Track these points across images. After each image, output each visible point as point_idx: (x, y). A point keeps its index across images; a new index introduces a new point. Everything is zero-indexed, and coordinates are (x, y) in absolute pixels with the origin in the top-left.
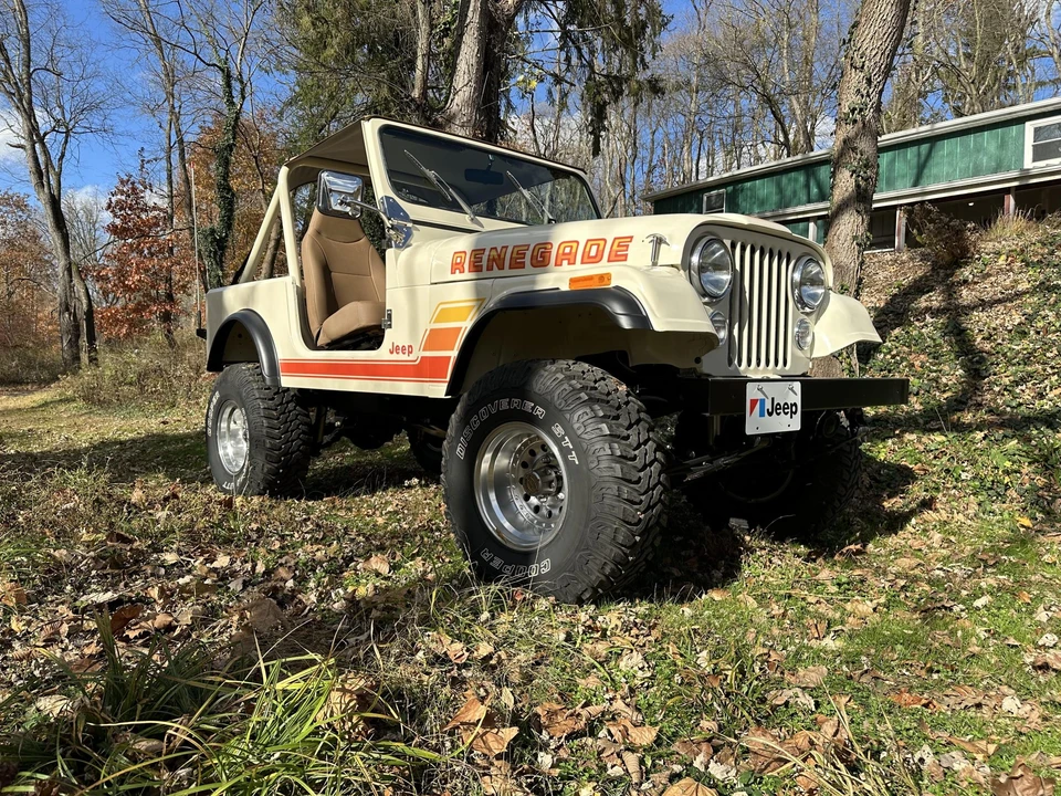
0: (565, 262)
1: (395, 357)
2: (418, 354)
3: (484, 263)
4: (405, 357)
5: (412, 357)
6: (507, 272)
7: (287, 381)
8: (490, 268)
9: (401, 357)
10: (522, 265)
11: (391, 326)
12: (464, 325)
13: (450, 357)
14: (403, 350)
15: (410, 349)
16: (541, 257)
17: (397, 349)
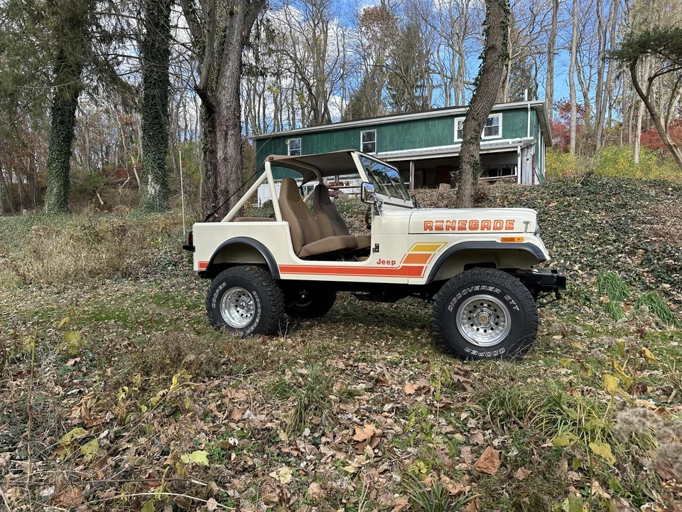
0: (486, 229)
1: (381, 265)
2: (399, 265)
3: (444, 227)
4: (390, 266)
5: (394, 266)
6: (456, 231)
7: (283, 276)
8: (448, 229)
9: (386, 265)
10: (465, 229)
11: (378, 251)
12: (433, 253)
13: (423, 267)
14: (388, 262)
15: (394, 263)
16: (474, 226)
17: (383, 262)
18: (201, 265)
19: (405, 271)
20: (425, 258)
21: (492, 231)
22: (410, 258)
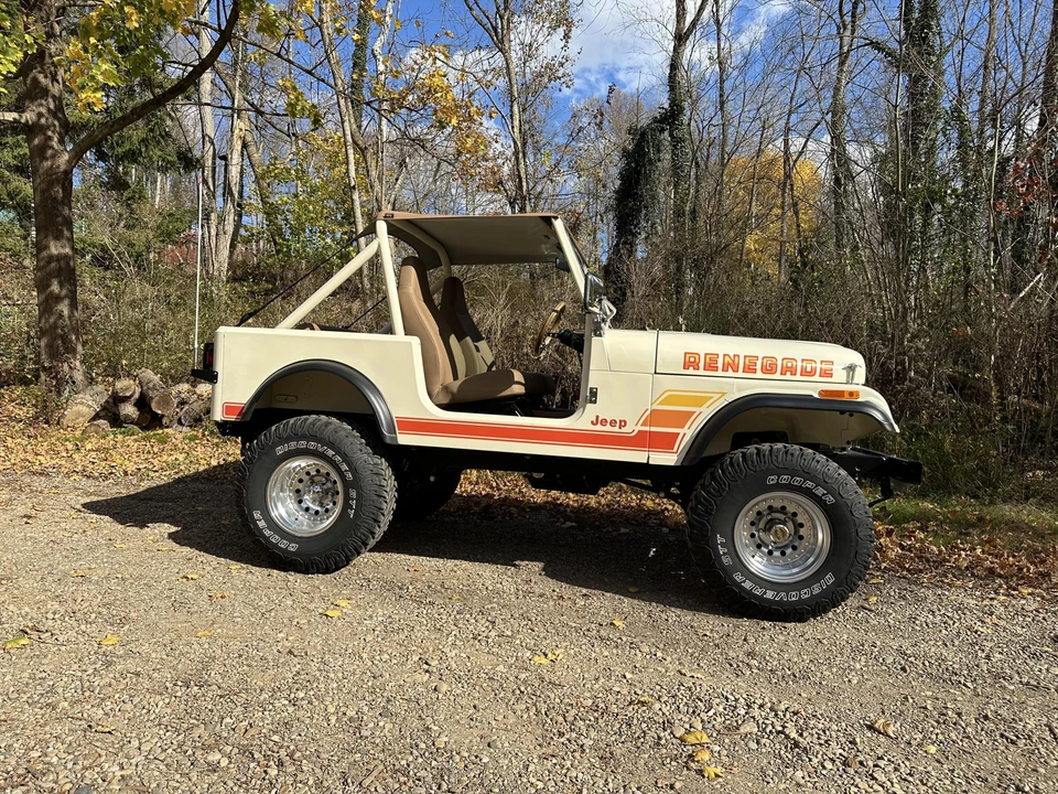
0: (788, 373)
1: (599, 427)
2: (632, 428)
3: (720, 365)
4: (616, 429)
5: (623, 430)
7: (405, 439)
8: (725, 369)
9: (608, 428)
10: (755, 371)
11: (595, 402)
12: (697, 410)
13: (678, 434)
14: (613, 423)
15: (623, 423)
16: (769, 368)
17: (604, 422)
18: (228, 409)
19: (640, 441)
20: (683, 418)
21: (798, 377)
22: (655, 417)
